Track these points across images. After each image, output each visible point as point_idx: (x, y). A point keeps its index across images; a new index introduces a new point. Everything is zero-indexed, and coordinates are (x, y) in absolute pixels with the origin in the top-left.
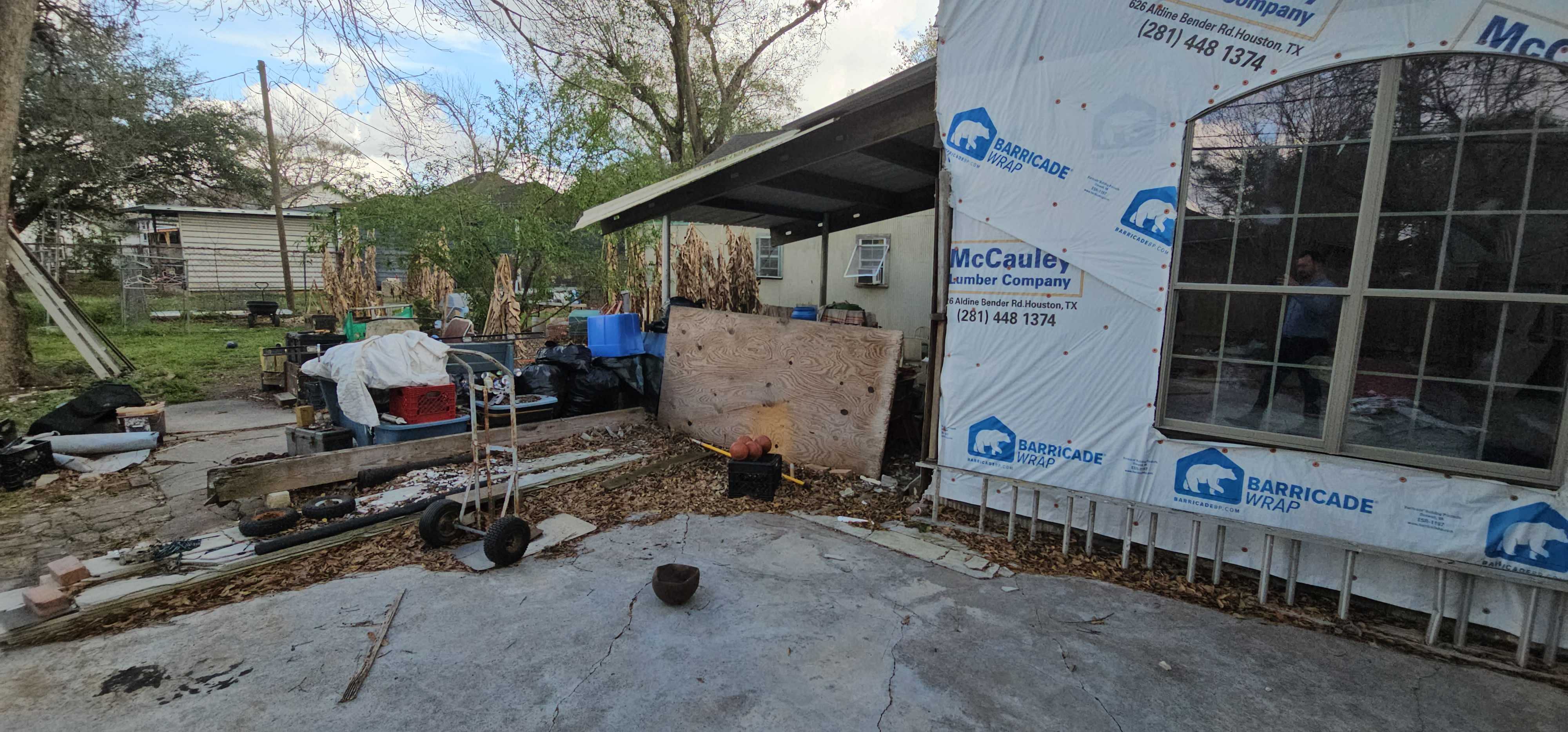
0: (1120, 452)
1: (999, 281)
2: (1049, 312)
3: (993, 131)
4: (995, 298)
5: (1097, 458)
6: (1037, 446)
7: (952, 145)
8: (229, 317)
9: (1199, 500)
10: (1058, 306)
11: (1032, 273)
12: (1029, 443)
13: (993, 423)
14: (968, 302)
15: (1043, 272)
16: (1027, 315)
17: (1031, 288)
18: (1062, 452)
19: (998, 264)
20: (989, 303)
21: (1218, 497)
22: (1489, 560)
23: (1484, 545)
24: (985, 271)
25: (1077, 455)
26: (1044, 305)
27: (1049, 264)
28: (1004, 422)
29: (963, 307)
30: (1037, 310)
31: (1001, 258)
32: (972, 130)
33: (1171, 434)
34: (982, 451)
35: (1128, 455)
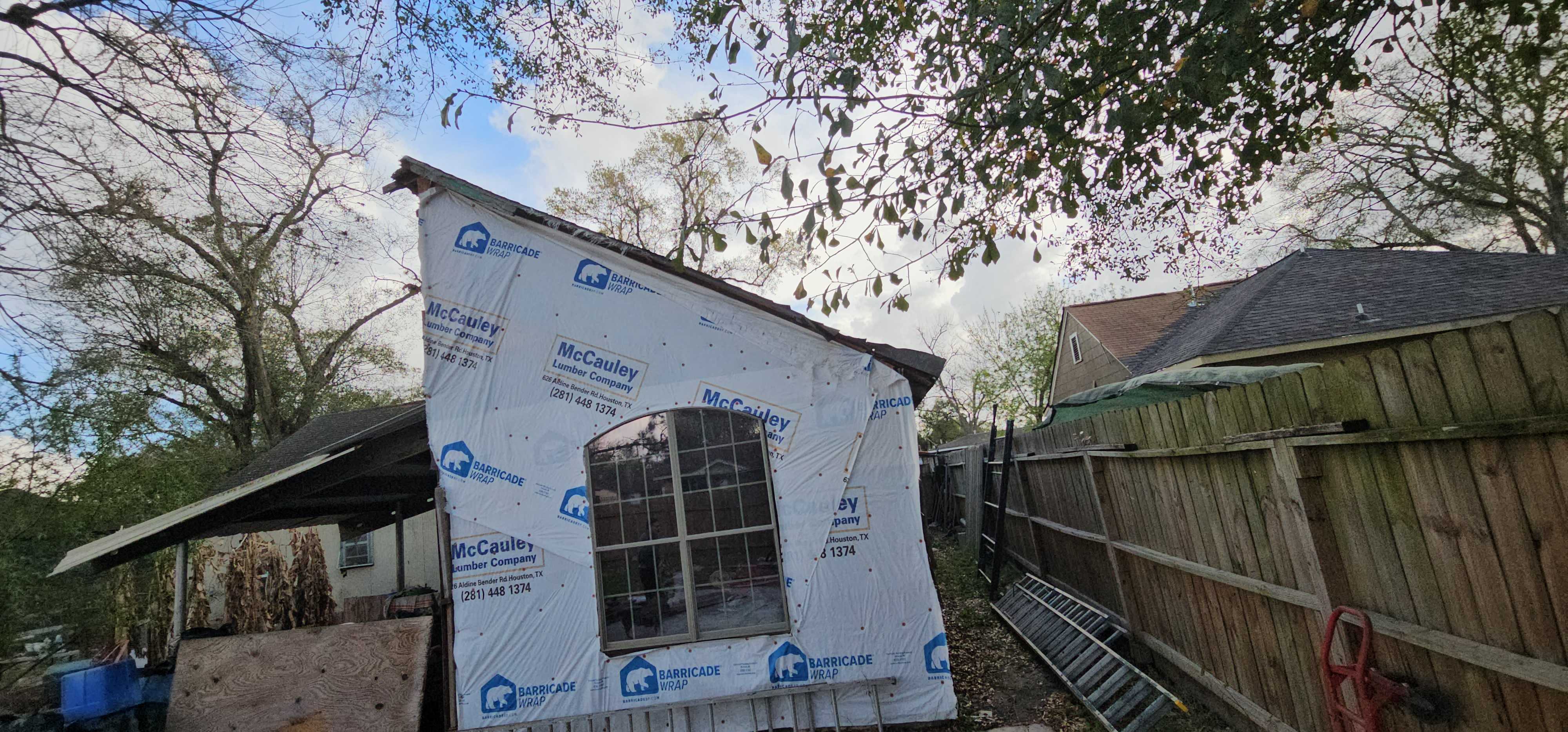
0: (585, 677)
2: (526, 581)
3: (471, 457)
4: (487, 578)
5: (572, 687)
6: (531, 689)
7: (444, 467)
9: (636, 697)
10: (531, 575)
12: (525, 688)
13: (498, 681)
14: (467, 585)
15: (518, 553)
16: (511, 587)
17: (511, 566)
18: (549, 689)
20: (483, 583)
21: (647, 691)
22: (774, 685)
23: (769, 676)
25: (559, 689)
26: (522, 577)
28: (506, 676)
29: (465, 589)
30: (518, 582)
32: (456, 457)
33: (612, 654)
34: (492, 707)
35: (590, 678)
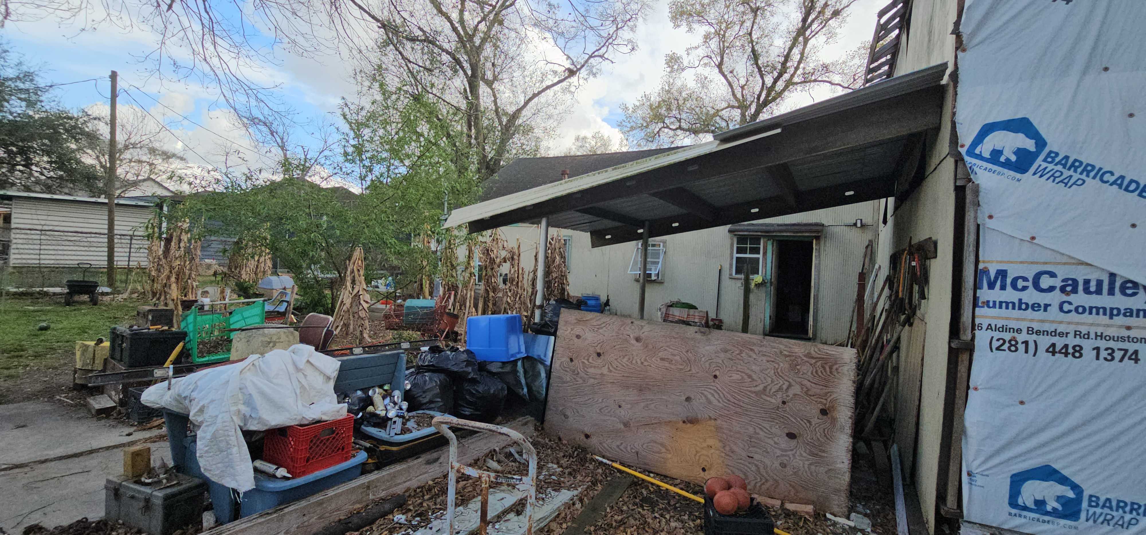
1: (1054, 309)
2: (1131, 347)
3: (1041, 143)
4: (1047, 327)
6: (1114, 504)
8: (46, 294)
10: (1142, 340)
11: (1104, 300)
12: (1102, 499)
13: (1047, 473)
14: (1004, 329)
15: (1120, 301)
16: (1097, 349)
17: (1104, 319)
19: (1051, 289)
20: (1038, 333)
24: (1031, 296)
26: (1122, 339)
27: (1129, 292)
28: (1065, 472)
29: (997, 335)
30: (1111, 344)
31: (1057, 282)
32: (1009, 141)
34: (1030, 504)
